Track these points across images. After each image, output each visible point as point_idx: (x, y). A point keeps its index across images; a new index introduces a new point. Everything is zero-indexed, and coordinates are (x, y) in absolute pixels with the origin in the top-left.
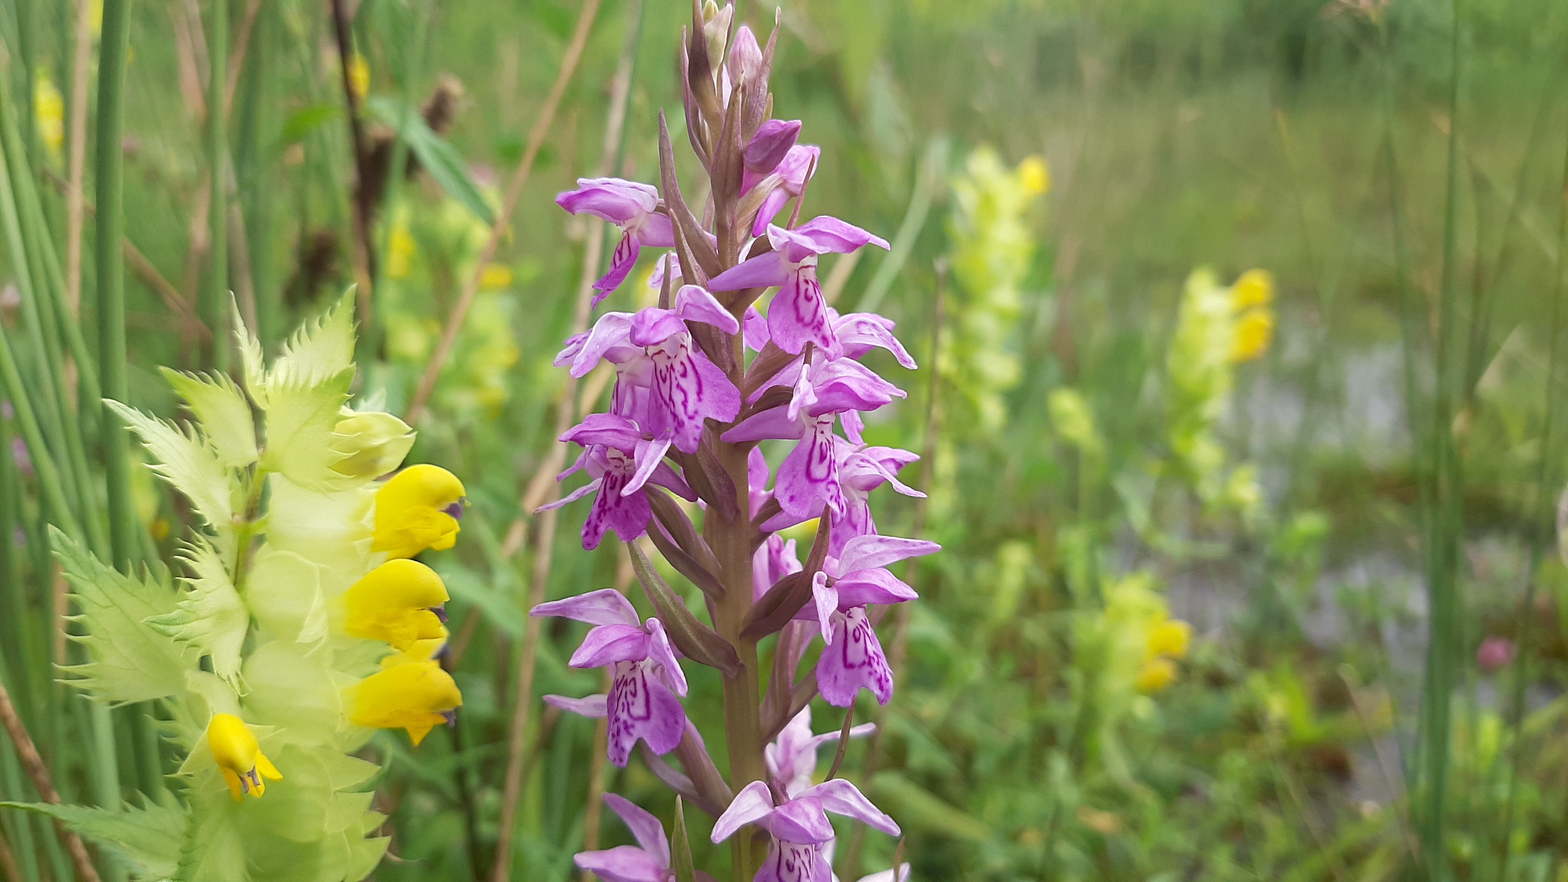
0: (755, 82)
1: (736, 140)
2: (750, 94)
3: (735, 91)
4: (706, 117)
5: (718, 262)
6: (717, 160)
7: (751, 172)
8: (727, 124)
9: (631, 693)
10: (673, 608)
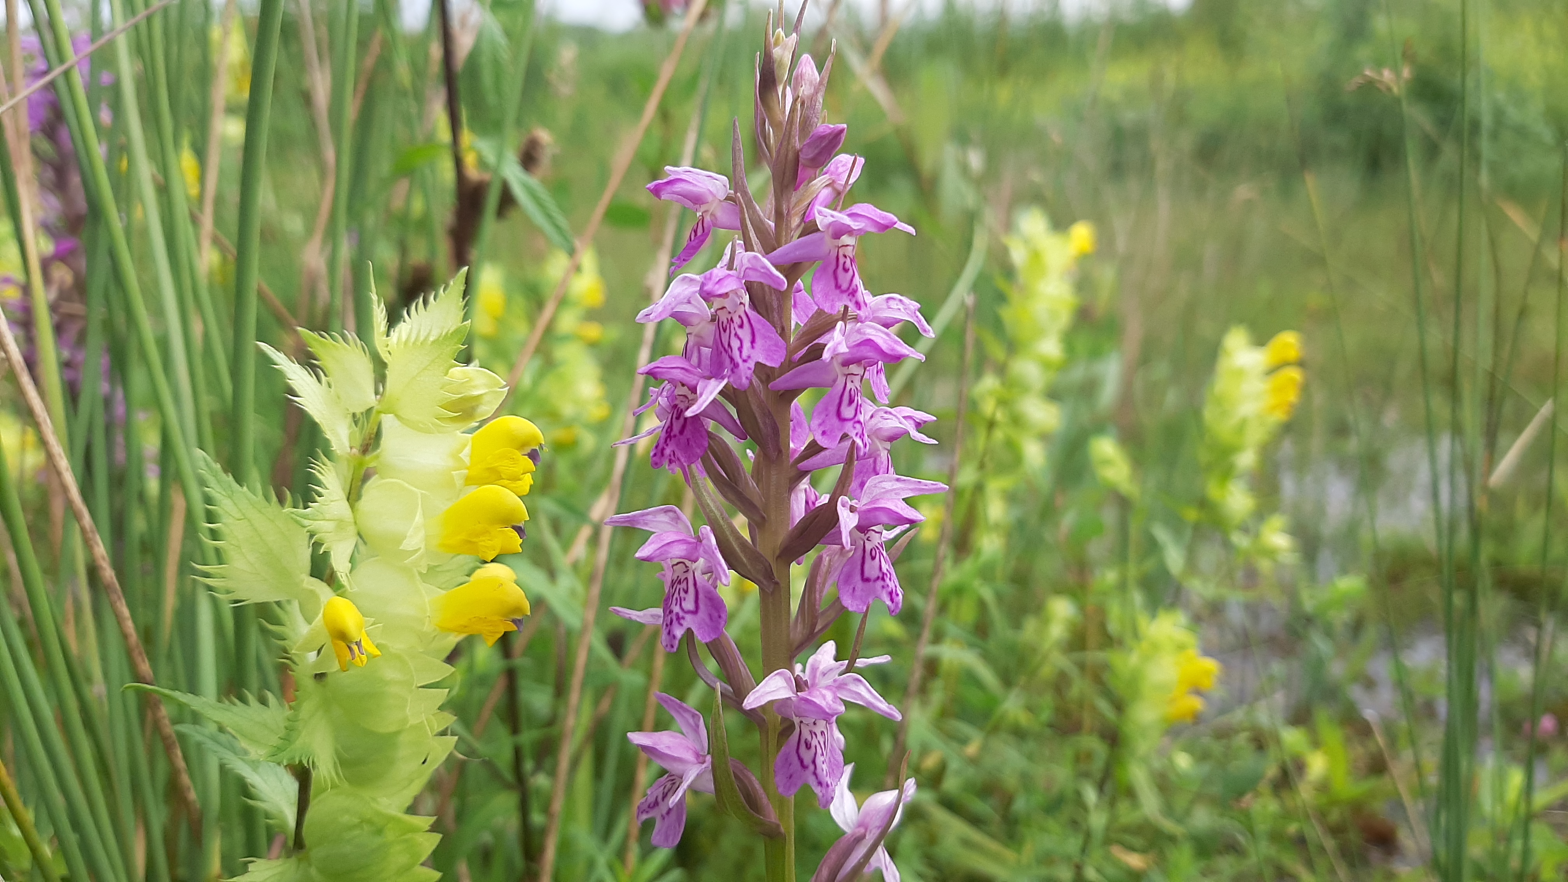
0: (813, 98)
1: (793, 141)
2: (807, 107)
3: (795, 101)
4: (771, 124)
5: (774, 242)
6: (778, 157)
7: (804, 166)
8: (788, 127)
9: (683, 589)
10: (721, 522)
